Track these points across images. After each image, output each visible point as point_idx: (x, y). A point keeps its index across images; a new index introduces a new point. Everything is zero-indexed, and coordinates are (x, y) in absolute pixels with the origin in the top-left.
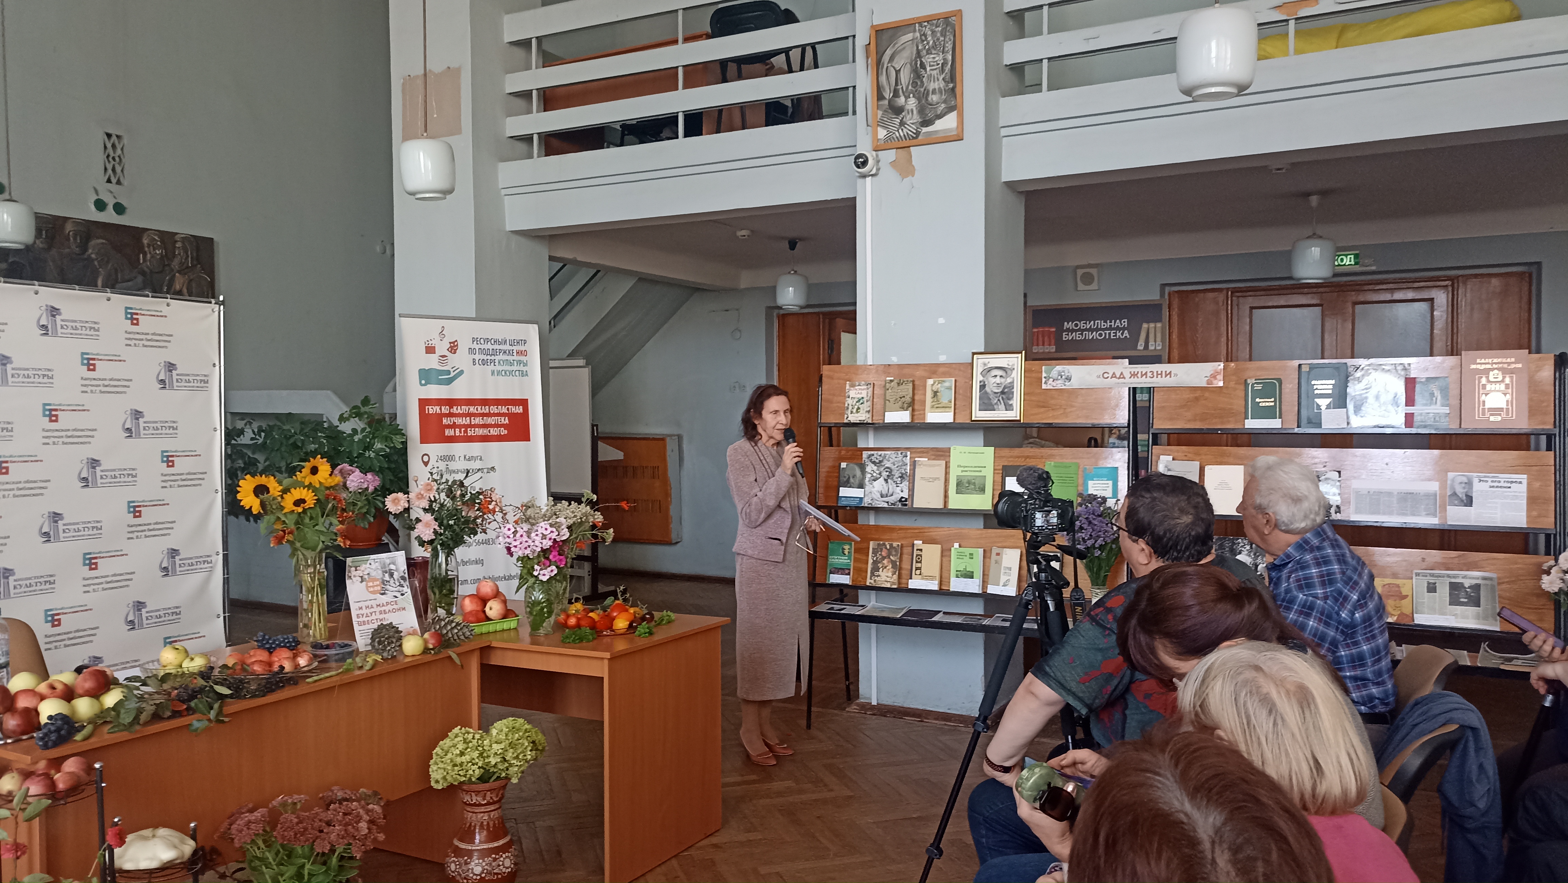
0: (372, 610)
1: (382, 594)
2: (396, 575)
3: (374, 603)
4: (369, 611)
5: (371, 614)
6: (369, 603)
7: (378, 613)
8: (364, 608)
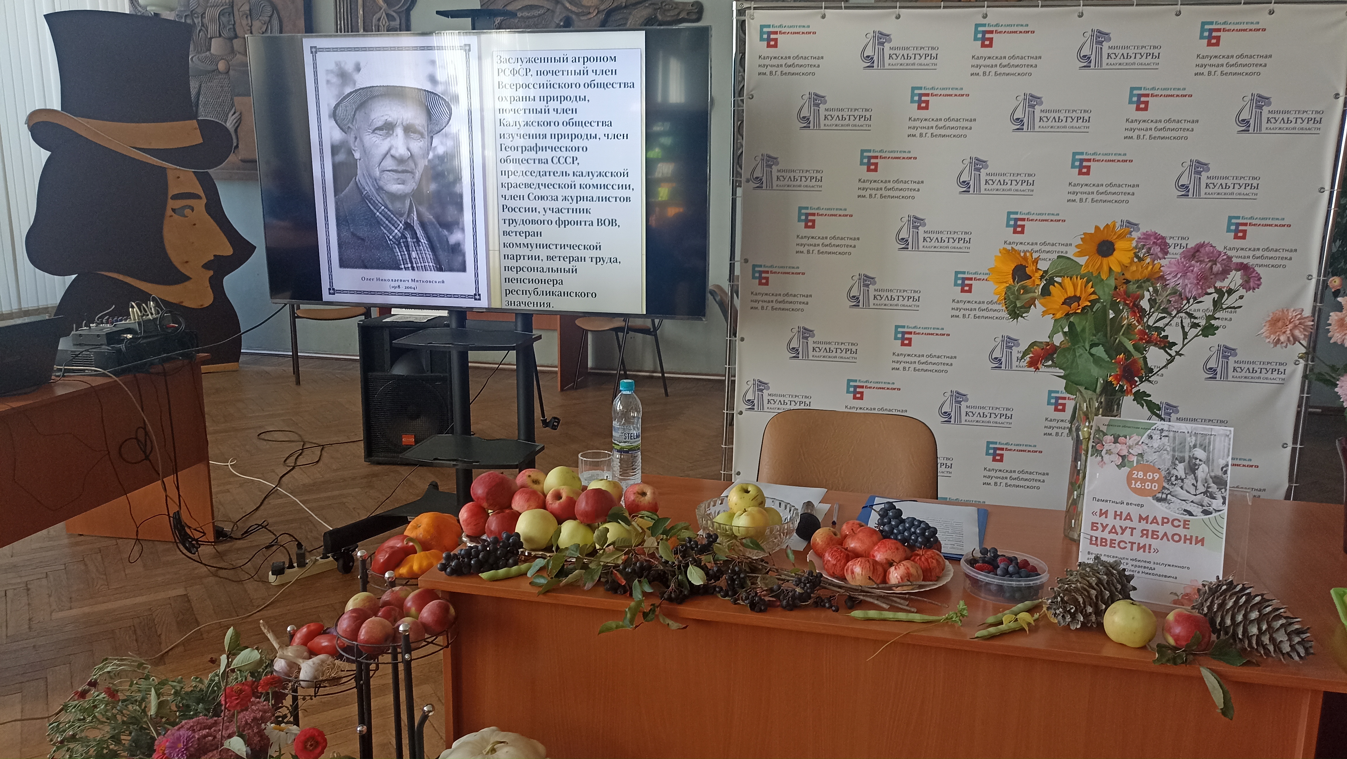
0: (1128, 523)
1: (1159, 500)
2: (1202, 471)
3: (1135, 512)
4: (1118, 523)
5: (1123, 530)
6: (1125, 509)
7: (1137, 533)
8: (1111, 514)
